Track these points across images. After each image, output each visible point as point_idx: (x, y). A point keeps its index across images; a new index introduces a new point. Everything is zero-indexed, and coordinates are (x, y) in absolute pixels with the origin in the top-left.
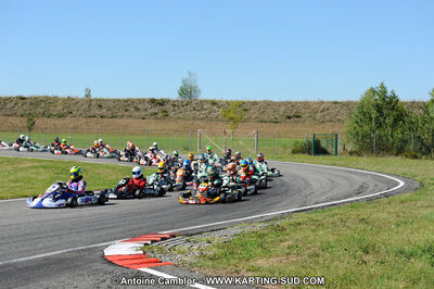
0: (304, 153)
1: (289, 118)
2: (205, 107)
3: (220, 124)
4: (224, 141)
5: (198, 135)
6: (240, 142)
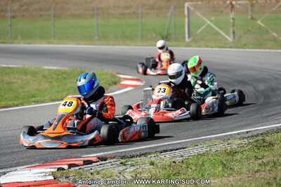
4: (231, 20)
5: (186, 13)
6: (259, 22)
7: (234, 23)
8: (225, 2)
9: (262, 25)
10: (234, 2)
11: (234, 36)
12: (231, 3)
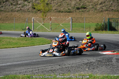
0: (103, 30)
1: (78, 9)
2: (19, 2)
3: (31, 14)
4: (50, 24)
5: (33, 21)
6: (61, 25)
7: (51, 25)
8: (48, 17)
9: (62, 26)
10: (51, 17)
11: (51, 30)
12: (50, 18)
